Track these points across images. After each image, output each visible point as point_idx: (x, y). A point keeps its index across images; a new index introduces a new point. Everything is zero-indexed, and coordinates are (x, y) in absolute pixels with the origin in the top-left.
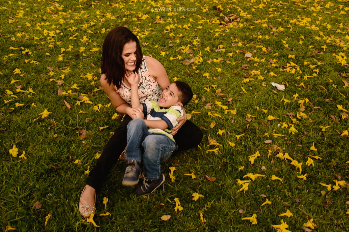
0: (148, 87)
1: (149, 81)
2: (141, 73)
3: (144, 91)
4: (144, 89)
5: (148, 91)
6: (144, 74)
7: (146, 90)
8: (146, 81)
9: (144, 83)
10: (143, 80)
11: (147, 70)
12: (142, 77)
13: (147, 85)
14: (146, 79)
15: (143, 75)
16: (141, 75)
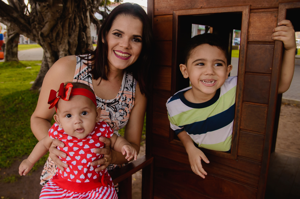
0: (122, 112)
1: (128, 105)
2: (124, 88)
3: (114, 114)
4: (116, 111)
5: (118, 119)
6: (127, 92)
7: (118, 114)
8: (123, 103)
9: (120, 103)
10: (121, 99)
11: (134, 89)
12: (122, 94)
13: (122, 109)
14: (126, 99)
15: (124, 92)
16: (122, 90)
